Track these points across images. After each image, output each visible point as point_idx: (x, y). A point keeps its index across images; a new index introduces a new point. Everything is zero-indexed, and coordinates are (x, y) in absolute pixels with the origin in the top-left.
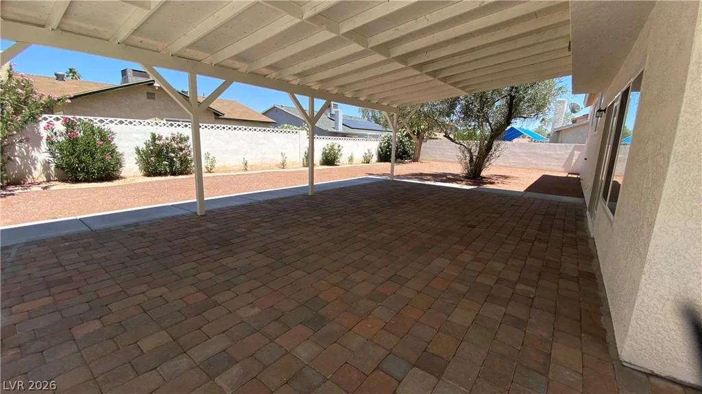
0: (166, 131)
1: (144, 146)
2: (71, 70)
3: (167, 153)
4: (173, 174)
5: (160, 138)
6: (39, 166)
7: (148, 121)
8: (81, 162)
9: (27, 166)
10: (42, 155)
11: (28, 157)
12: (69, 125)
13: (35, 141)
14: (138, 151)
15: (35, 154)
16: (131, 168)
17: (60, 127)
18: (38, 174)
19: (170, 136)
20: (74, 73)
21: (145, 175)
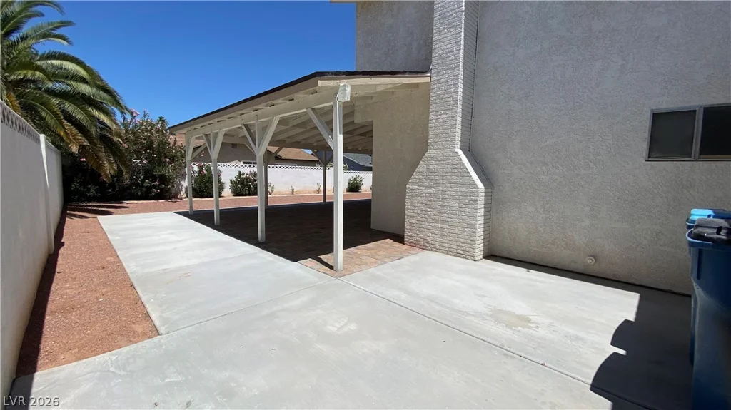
0: (248, 170)
1: (235, 179)
2: (161, 118)
3: (247, 183)
4: (250, 195)
5: (243, 174)
6: (184, 189)
7: (229, 164)
8: (206, 187)
9: (179, 189)
10: (185, 183)
11: (180, 184)
12: (200, 167)
13: (183, 176)
14: (231, 181)
15: (182, 183)
16: (227, 191)
17: (196, 169)
18: (183, 193)
19: (249, 173)
20: (163, 121)
21: (234, 196)
